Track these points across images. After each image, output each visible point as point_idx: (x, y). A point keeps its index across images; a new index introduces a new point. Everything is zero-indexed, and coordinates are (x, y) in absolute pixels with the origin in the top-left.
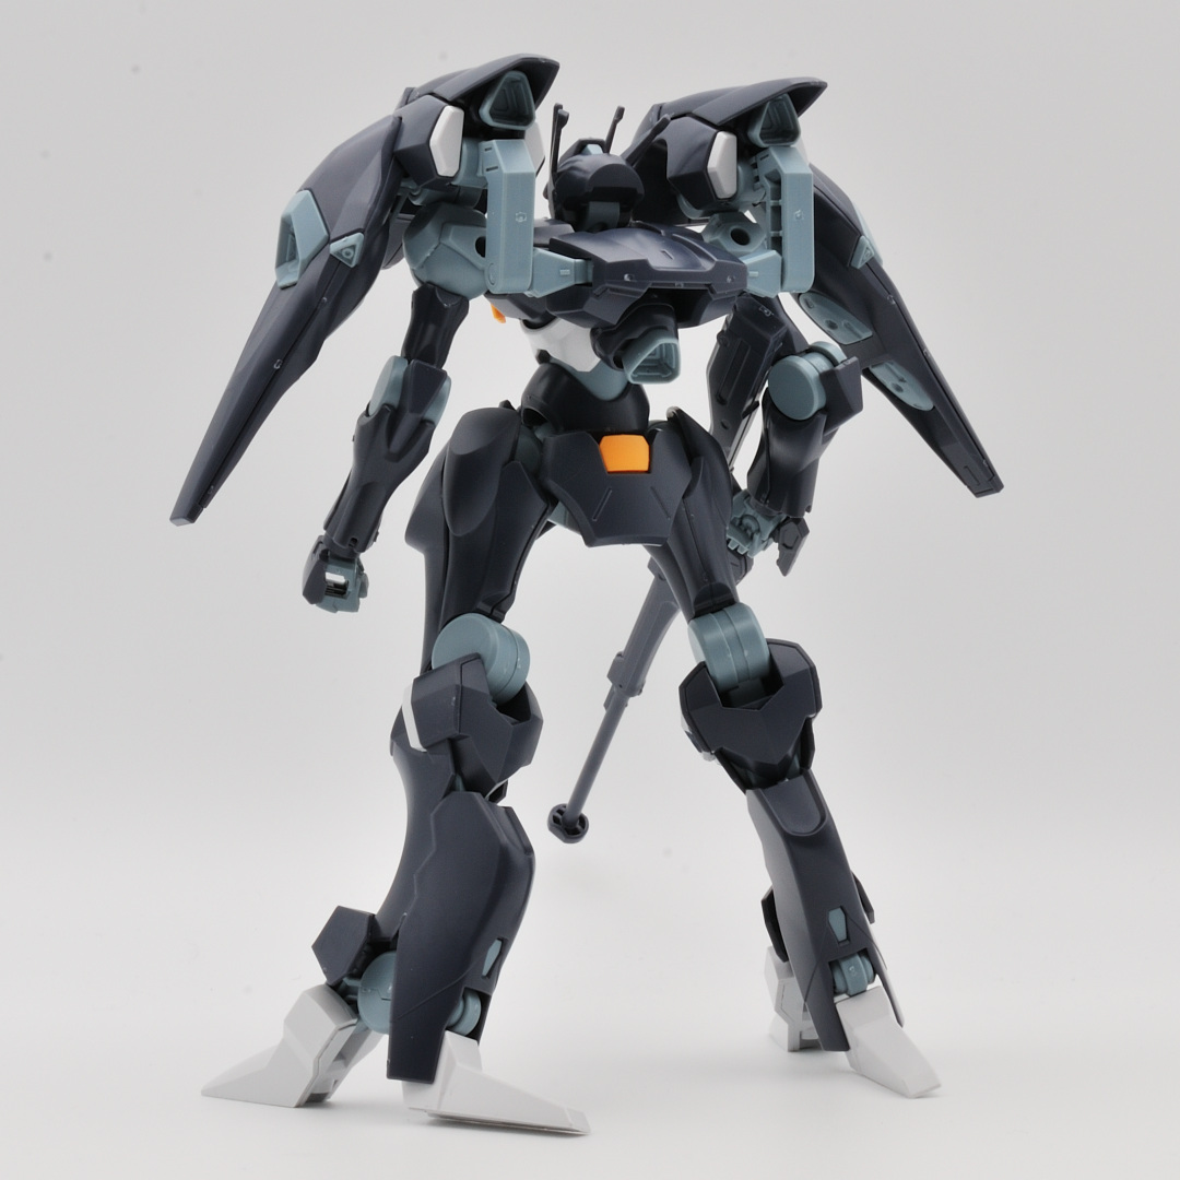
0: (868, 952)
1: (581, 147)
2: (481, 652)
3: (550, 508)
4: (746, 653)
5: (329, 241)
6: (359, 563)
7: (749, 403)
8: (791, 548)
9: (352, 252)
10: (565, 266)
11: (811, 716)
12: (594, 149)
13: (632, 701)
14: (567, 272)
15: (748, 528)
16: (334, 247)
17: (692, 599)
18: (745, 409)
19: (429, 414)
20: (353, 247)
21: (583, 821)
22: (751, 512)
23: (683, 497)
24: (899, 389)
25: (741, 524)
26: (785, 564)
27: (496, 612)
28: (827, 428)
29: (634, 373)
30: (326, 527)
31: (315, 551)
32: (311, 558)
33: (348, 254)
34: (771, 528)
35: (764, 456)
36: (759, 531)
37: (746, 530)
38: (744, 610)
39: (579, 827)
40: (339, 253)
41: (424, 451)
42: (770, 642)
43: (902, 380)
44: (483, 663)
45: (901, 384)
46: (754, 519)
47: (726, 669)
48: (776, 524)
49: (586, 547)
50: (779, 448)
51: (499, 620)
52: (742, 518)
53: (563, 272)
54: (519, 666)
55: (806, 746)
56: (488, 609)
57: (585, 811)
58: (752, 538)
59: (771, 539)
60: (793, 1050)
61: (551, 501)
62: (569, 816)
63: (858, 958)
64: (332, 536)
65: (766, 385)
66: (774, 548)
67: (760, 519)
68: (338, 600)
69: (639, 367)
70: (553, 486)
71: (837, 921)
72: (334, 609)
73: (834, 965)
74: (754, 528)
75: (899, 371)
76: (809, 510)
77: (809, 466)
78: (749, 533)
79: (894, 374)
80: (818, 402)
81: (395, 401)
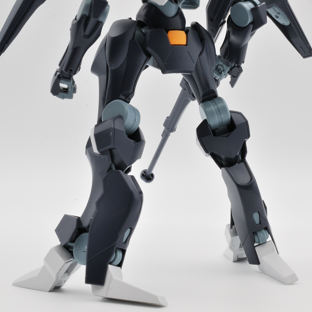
0: (267, 229)
2: (121, 115)
3: (148, 58)
4: (222, 116)
6: (73, 80)
7: (222, 21)
8: (236, 77)
11: (246, 140)
13: (172, 134)
15: (219, 69)
17: (201, 95)
18: (221, 23)
19: (100, 19)
21: (152, 175)
22: (221, 63)
23: (199, 56)
24: (277, 17)
25: (217, 68)
26: (233, 83)
27: (127, 99)
28: (253, 30)
29: (182, 5)
30: (60, 65)
31: (55, 75)
32: (54, 78)
34: (228, 69)
35: (227, 41)
36: (224, 70)
37: (219, 70)
38: (221, 100)
39: (151, 177)
41: (99, 35)
42: (231, 112)
43: (279, 13)
44: (122, 119)
45: (278, 15)
46: (222, 66)
47: (215, 122)
48: (230, 68)
49: (162, 74)
50: (233, 38)
51: (128, 102)
52: (217, 66)
54: (136, 121)
55: (244, 151)
56: (124, 98)
57: (154, 172)
58: (221, 73)
59: (228, 74)
60: (235, 262)
61: (149, 56)
62: (148, 174)
63: (264, 230)
64: (62, 68)
65: (229, 13)
66: (229, 77)
67: (224, 66)
68: (65, 94)
69: (184, 3)
70: (149, 49)
71: (256, 217)
72: (63, 98)
73: (255, 233)
74: (222, 69)
75: (277, 9)
76: (243, 62)
77: (244, 45)
78: (220, 71)
79: (275, 10)
80: (250, 20)
81: (87, 13)
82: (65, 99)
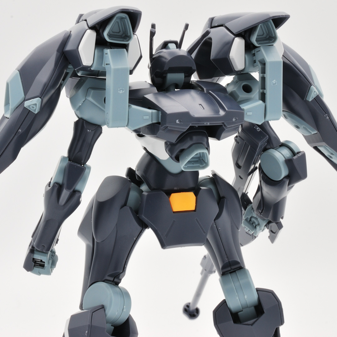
1: (165, 45)
2: (104, 304)
4: (246, 297)
5: (25, 100)
7: (252, 167)
8: (274, 233)
9: (35, 107)
10: (146, 114)
12: (172, 46)
14: (148, 117)
15: (254, 223)
16: (27, 104)
17: (221, 267)
18: (250, 170)
19: (78, 187)
20: (36, 104)
21: (197, 311)
22: (255, 216)
23: (215, 220)
25: (250, 220)
26: (272, 238)
27: (116, 280)
29: (185, 165)
30: (32, 236)
31: (30, 246)
32: (29, 248)
33: (33, 107)
34: (265, 224)
35: (260, 193)
36: (259, 224)
37: (253, 223)
39: (196, 314)
40: (29, 106)
41: (78, 203)
42: (258, 290)
43: (332, 154)
44: (105, 311)
45: (331, 156)
46: (256, 218)
47: (234, 305)
48: (267, 222)
49: (162, 249)
50: (266, 190)
51: (117, 284)
52: (251, 218)
53: (145, 117)
54: (125, 310)
56: (112, 279)
58: (255, 227)
59: (265, 227)
61: (144, 226)
62: (192, 308)
65: (260, 162)
66: (266, 232)
67: (259, 219)
68: (40, 270)
69: (189, 162)
72: (39, 274)
74: (257, 223)
75: (330, 150)
76: (282, 218)
77: (279, 202)
78: (255, 225)
79: (328, 151)
80: (284, 172)
81: (60, 181)
82: (42, 275)
